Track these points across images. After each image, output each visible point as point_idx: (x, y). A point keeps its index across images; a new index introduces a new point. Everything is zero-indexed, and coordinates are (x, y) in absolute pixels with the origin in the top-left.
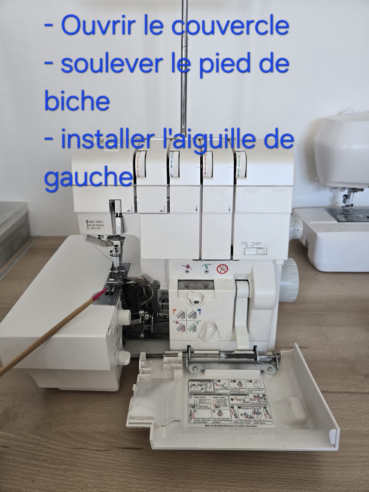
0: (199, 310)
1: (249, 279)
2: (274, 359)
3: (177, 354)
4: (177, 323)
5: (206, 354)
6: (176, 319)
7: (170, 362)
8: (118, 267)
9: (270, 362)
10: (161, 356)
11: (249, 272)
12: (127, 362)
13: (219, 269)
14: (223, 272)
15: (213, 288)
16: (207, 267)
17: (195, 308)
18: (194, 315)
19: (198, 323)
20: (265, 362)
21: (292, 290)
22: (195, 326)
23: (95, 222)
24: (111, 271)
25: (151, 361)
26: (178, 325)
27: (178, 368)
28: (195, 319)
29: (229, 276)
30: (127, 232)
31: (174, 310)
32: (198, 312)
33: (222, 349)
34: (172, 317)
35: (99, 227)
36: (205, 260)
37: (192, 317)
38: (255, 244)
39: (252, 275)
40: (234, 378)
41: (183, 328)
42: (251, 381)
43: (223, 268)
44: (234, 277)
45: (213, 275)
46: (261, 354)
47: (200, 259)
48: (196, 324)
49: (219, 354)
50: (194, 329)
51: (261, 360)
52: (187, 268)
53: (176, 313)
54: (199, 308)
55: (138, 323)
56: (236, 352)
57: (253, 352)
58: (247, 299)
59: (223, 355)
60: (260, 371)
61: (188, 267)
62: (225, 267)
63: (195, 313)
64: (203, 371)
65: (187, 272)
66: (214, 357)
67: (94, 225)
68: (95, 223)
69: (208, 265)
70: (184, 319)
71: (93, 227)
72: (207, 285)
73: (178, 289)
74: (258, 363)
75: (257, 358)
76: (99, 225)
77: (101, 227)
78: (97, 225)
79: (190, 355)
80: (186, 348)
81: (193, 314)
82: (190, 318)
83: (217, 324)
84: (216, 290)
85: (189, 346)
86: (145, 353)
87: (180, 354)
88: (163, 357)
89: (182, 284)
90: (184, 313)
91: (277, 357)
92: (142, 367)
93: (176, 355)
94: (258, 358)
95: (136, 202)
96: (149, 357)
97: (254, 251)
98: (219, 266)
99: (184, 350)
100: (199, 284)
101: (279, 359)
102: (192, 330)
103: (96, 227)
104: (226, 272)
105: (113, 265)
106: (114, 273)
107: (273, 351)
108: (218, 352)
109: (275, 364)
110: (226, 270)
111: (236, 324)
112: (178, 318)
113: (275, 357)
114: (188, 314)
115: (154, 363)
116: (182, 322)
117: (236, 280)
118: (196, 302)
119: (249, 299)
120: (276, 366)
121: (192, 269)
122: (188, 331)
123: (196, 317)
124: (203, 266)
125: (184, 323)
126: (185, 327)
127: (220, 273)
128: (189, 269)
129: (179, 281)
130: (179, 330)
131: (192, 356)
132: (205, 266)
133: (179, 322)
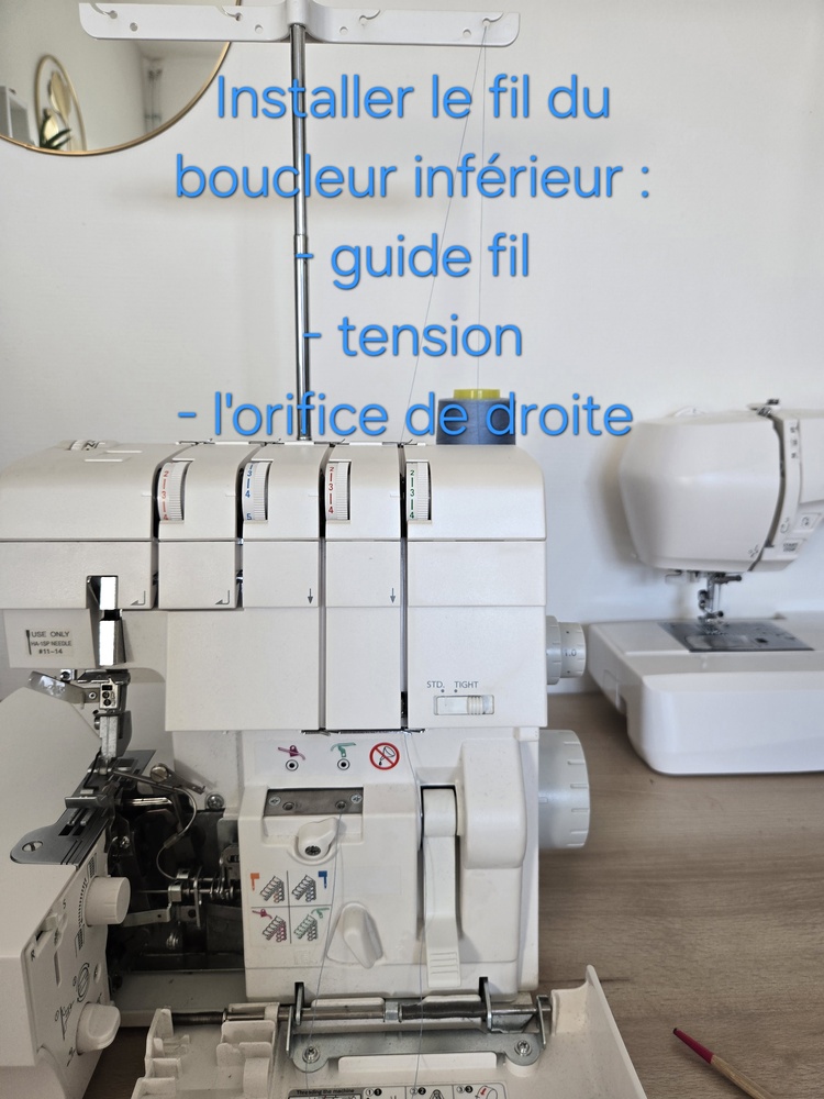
0: (323, 874)
1: (456, 783)
2: (535, 1016)
3: (262, 1011)
4: (263, 914)
5: (346, 1008)
6: (260, 903)
7: (239, 1037)
8: (113, 760)
9: (523, 1027)
10: (214, 1020)
11: (454, 763)
12: (104, 1039)
13: (376, 757)
14: (385, 764)
15: (360, 811)
16: (343, 751)
17: (311, 868)
18: (308, 890)
19: (320, 914)
20: (511, 1027)
21: (573, 810)
22: (314, 923)
23: (48, 634)
24: (90, 771)
25: (186, 1037)
26: (266, 921)
27: (258, 1055)
28: (313, 902)
29: (403, 777)
30: (132, 660)
31: (255, 876)
32: (319, 881)
33: (391, 990)
34: (251, 898)
35: (59, 648)
36: (337, 732)
37: (304, 897)
38: (461, 685)
39: (460, 771)
40: (421, 1083)
41: (279, 931)
42: (469, 1089)
43: (385, 756)
44: (417, 777)
45: (361, 775)
46: (500, 1002)
47: (322, 730)
48: (316, 916)
49: (382, 1008)
50: (311, 931)
51: (500, 1020)
52: (292, 755)
53: (261, 884)
54: (322, 869)
55: (161, 920)
56: (429, 1000)
57: (476, 998)
58: (452, 841)
59: (392, 1009)
60: (494, 1056)
61: (293, 752)
62: (390, 752)
63: (313, 884)
64: (333, 1062)
65: (292, 766)
66: (368, 1018)
67: (46, 644)
68: (48, 638)
69: (347, 745)
70: (281, 903)
71: (43, 648)
72: (344, 801)
73: (266, 813)
74: (490, 1031)
75: (486, 1015)
76: (60, 643)
77: (64, 648)
78: (54, 644)
79: (298, 1015)
80: (291, 991)
81: (308, 887)
82: (298, 898)
83: (373, 915)
84: (365, 815)
85: (299, 985)
86: (168, 1012)
87: (272, 1011)
88: (220, 1023)
89: (277, 800)
90: (280, 884)
91: (541, 1010)
92: (156, 1054)
93: (259, 1014)
94: (489, 1016)
95: (155, 582)
96: (181, 1022)
97: (460, 705)
98: (376, 748)
99: (288, 997)
100: (324, 801)
101: (548, 1016)
102: (306, 937)
103: (50, 647)
104: (394, 765)
105: (100, 753)
106: (98, 774)
107: (533, 994)
108: (378, 1001)
109: (538, 1031)
110: (394, 760)
111: (428, 914)
112: (266, 899)
113: (538, 1013)
114: (292, 888)
115: (194, 1040)
116: (278, 911)
117: (423, 788)
118: (313, 851)
119: (458, 840)
120: (539, 1036)
121: (304, 758)
122: (294, 937)
123: (314, 894)
124: (332, 750)
125: (283, 914)
126: (285, 927)
127: (379, 767)
128: (297, 759)
129: (270, 792)
130: (269, 938)
131: (304, 1015)
132: (337, 748)
133: (268, 912)
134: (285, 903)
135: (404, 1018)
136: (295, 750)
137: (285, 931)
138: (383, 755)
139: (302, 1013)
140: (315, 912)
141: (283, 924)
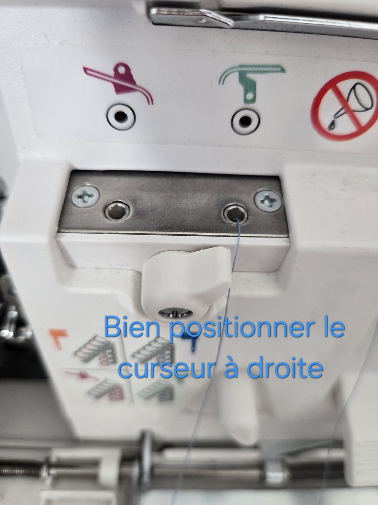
0: (189, 336)
3: (95, 463)
6: (78, 365)
14: (345, 125)
16: (250, 86)
18: (162, 354)
26: (88, 385)
31: (59, 334)
34: (55, 359)
41: (113, 392)
52: (119, 89)
53: (71, 343)
61: (123, 79)
63: (169, 347)
65: (121, 117)
69: (263, 69)
70: (113, 366)
89: (91, 195)
98: (332, 85)
102: (155, 398)
104: (363, 130)
108: (254, 457)
110: (366, 117)
112: (86, 361)
114: (131, 351)
116: (108, 373)
121: (150, 99)
122: (136, 399)
123: (172, 358)
124: (222, 80)
126: (121, 388)
127: (327, 133)
128: (132, 99)
129: (75, 174)
130: (98, 397)
132: (235, 77)
133: (90, 373)
136: (128, 77)
137: (121, 393)
138: (344, 102)
141: (118, 388)
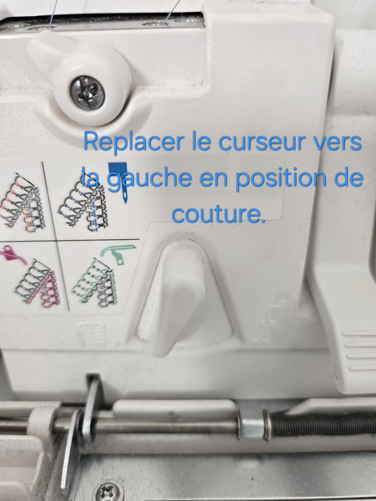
4: (10, 255)
5: (173, 417)
19: (119, 257)
22: (108, 277)
26: (16, 269)
28: (102, 233)
32: (112, 186)
37: (83, 221)
41: (44, 288)
48: (110, 260)
49: (237, 417)
50: (103, 288)
59: (254, 420)
63: (98, 191)
66: (210, 432)
70: (40, 234)
79: (87, 423)
80: (80, 385)
81: (89, 200)
82: (72, 222)
85: (92, 379)
90: (32, 193)
102: (94, 300)
108: (227, 405)
112: (10, 225)
114: (56, 203)
116: (35, 249)
122: (74, 300)
123: (104, 216)
125: (46, 257)
126: (53, 281)
130: (28, 300)
131: (100, 425)
133: (17, 249)
134: (45, 233)
135: (277, 433)
137: (54, 288)
139: (94, 421)
140: (109, 253)
141: (48, 276)
